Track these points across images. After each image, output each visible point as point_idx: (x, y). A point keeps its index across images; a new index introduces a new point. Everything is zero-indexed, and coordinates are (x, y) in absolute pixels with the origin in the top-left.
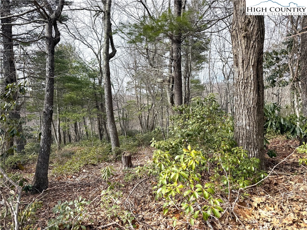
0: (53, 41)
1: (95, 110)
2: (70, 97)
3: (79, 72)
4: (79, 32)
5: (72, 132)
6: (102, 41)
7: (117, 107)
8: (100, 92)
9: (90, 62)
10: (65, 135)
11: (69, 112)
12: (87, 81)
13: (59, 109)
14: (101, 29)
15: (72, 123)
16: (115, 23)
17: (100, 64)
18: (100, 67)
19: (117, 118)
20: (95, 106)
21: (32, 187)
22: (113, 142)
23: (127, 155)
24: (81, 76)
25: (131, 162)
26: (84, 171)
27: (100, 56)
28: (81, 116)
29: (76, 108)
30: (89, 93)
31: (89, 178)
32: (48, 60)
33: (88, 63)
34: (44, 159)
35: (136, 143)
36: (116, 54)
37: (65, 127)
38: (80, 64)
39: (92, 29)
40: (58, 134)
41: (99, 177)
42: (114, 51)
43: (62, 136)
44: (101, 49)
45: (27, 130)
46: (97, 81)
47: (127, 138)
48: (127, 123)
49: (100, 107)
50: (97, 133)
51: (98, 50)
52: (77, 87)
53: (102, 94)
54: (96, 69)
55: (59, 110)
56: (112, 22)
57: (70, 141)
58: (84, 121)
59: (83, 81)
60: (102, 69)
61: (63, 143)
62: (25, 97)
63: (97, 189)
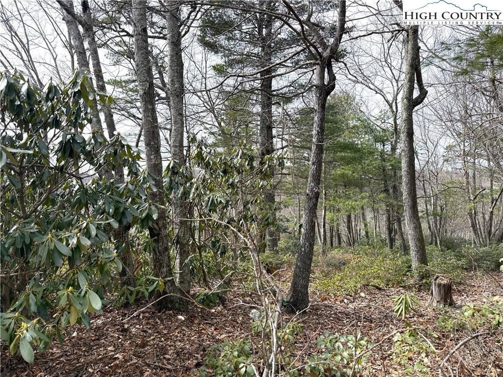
0: (325, 90)
1: (382, 195)
2: (343, 174)
3: (359, 135)
4: (362, 71)
5: (343, 230)
6: (400, 79)
7: (423, 192)
8: (392, 165)
9: (378, 117)
10: (333, 233)
11: (340, 198)
12: (371, 148)
13: (326, 192)
14: (399, 60)
15: (343, 216)
16: (426, 46)
17: (396, 118)
18: (395, 123)
19: (423, 212)
20: (383, 189)
21: (287, 302)
22: (414, 255)
23: (443, 282)
24: (361, 140)
25: (451, 297)
26: (362, 294)
27: (396, 105)
28: (358, 205)
29: (350, 192)
30: (374, 167)
31: (370, 308)
32: (316, 118)
33: (374, 119)
34: (305, 263)
35: (463, 262)
36: (426, 99)
37: (333, 220)
38: (361, 121)
39: (384, 63)
40: (322, 230)
41: (388, 311)
42: (424, 93)
43: (328, 234)
44: (397, 94)
45: (282, 220)
46: (388, 147)
47: (442, 250)
48: (443, 223)
49: (391, 191)
50: (383, 236)
51: (392, 95)
52: (355, 158)
53: (396, 168)
54: (388, 128)
55: (325, 194)
56: (420, 44)
57: (340, 243)
58: (363, 214)
59: (364, 149)
60: (398, 127)
61: (329, 246)
62: (282, 174)
63: (384, 330)
